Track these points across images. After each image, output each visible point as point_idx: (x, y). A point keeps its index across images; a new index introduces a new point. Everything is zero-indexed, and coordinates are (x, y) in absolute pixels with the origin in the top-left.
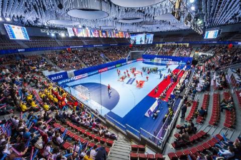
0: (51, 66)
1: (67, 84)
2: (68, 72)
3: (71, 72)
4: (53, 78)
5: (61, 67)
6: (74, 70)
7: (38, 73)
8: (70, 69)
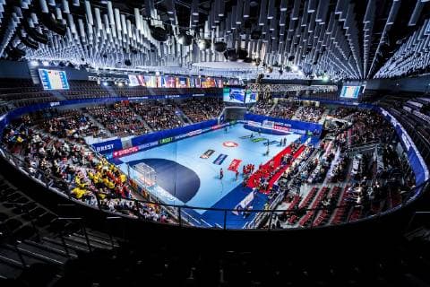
0: (96, 129)
1: (121, 159)
2: (122, 139)
3: (126, 139)
4: (98, 149)
5: (112, 131)
6: (133, 137)
7: (78, 140)
8: (125, 135)
